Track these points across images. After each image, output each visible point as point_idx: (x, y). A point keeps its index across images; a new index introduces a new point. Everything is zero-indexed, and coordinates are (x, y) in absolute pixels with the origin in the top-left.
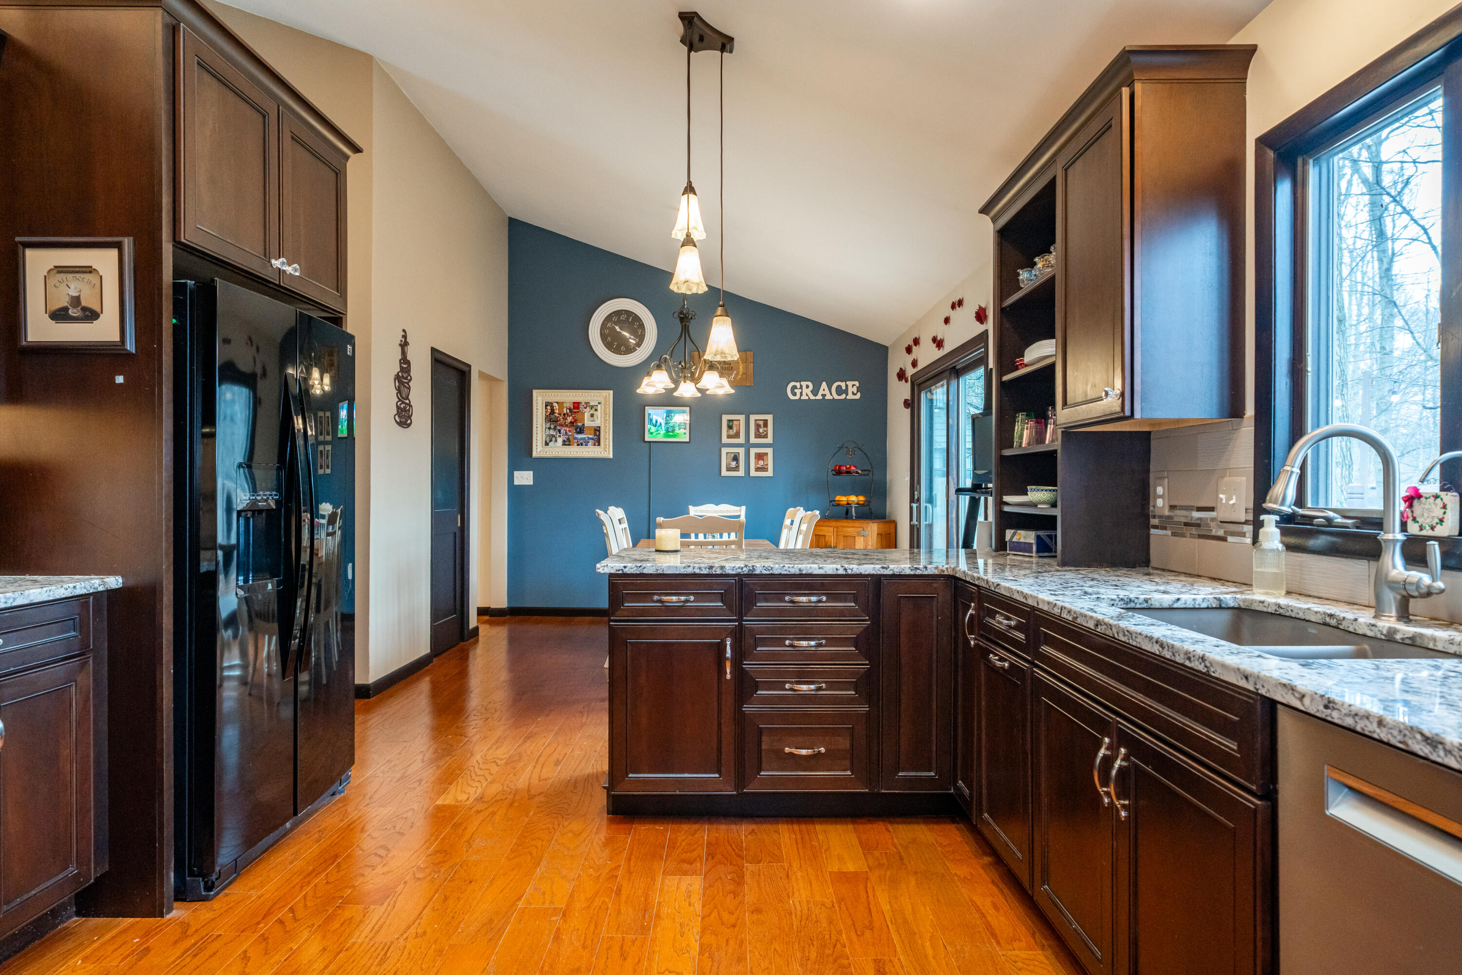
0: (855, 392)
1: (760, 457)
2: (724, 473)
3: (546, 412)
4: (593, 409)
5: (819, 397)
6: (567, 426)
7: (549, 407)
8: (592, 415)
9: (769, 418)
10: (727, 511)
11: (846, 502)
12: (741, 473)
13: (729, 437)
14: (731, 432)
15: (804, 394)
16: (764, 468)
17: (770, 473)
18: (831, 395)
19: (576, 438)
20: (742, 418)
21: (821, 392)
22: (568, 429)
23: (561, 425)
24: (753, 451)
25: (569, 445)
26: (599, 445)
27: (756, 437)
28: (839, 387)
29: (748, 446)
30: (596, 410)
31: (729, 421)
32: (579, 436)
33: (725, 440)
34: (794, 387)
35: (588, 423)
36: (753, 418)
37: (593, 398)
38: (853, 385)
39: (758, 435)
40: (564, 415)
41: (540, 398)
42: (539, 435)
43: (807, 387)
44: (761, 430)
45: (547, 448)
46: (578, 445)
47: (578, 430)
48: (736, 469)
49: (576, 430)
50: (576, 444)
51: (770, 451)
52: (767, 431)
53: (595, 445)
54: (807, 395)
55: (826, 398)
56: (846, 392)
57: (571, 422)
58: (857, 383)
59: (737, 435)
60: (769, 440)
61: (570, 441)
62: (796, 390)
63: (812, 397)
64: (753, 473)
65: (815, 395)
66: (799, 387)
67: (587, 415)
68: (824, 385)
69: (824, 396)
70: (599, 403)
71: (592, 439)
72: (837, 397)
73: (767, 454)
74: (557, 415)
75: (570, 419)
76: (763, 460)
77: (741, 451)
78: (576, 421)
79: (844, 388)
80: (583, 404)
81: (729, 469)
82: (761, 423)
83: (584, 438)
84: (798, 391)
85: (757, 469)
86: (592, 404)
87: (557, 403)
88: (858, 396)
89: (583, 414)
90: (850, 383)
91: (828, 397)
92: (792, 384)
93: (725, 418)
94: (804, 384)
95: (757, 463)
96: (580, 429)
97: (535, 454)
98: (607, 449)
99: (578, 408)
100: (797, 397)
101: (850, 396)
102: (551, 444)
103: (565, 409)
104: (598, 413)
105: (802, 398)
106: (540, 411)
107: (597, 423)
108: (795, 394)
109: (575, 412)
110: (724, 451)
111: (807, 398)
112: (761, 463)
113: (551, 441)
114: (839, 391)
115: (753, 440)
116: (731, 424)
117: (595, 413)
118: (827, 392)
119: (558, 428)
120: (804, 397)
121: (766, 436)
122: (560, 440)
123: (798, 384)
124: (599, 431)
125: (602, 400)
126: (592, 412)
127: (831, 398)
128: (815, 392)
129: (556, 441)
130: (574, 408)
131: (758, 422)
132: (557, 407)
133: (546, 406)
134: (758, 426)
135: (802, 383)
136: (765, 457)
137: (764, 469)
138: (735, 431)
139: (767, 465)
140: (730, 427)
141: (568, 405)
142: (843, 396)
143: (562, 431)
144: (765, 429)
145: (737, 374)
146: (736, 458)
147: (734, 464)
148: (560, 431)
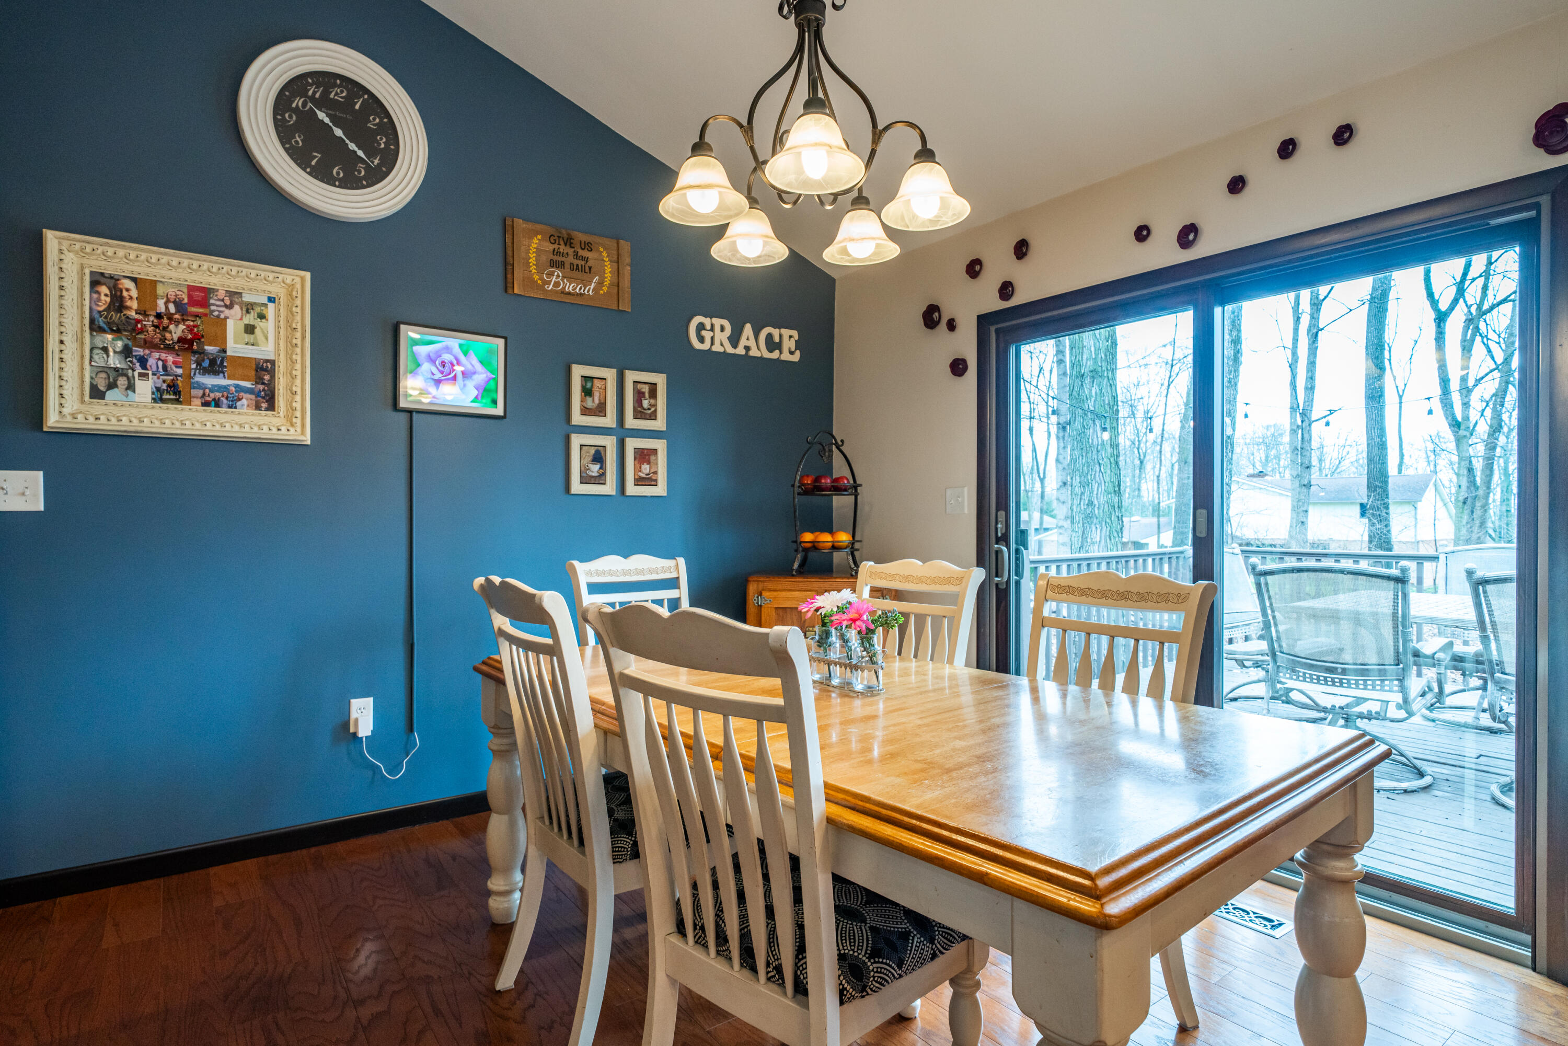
0: (793, 349)
1: (644, 456)
2: (577, 487)
3: (94, 302)
4: (253, 314)
5: (740, 351)
6: (169, 348)
7: (104, 290)
8: (250, 329)
9: (660, 380)
10: (651, 571)
11: (830, 544)
12: (609, 488)
13: (585, 411)
14: (590, 403)
15: (717, 342)
16: (650, 479)
17: (660, 490)
18: (759, 349)
19: (200, 386)
20: (610, 374)
21: (743, 342)
22: (170, 358)
23: (149, 345)
24: (632, 444)
25: (177, 401)
26: (271, 407)
27: (635, 418)
28: (769, 337)
29: (622, 433)
30: (262, 317)
31: (586, 378)
32: (210, 381)
33: (577, 418)
34: (701, 327)
35: (236, 346)
36: (631, 376)
37: (252, 284)
38: (791, 337)
39: (640, 414)
40: (159, 316)
41: (69, 257)
42: (71, 367)
43: (722, 329)
44: (645, 403)
45: (98, 407)
46: (206, 404)
47: (206, 364)
48: (600, 479)
49: (198, 363)
50: (198, 402)
51: (660, 446)
52: (655, 405)
53: (258, 407)
54: (722, 345)
55: (752, 353)
56: (778, 346)
57: (180, 340)
58: (795, 334)
59: (600, 410)
60: (660, 424)
61: (177, 392)
62: (704, 333)
63: (730, 350)
64: (632, 489)
65: (735, 346)
66: (708, 327)
67: (233, 328)
68: (748, 329)
69: (747, 348)
70: (271, 300)
71: (250, 391)
72: (767, 355)
73: (655, 451)
74: (133, 314)
75: (177, 331)
76: (649, 463)
77: (609, 443)
78: (198, 337)
79: (777, 339)
80: (221, 294)
81: (585, 480)
82: (646, 389)
83: (226, 388)
84: (707, 335)
85: (639, 481)
86: (247, 298)
87: (134, 280)
88: (796, 357)
89: (221, 323)
90: (786, 332)
91: (754, 352)
92: (697, 319)
93: (578, 371)
94: (718, 322)
95: (638, 469)
96: (213, 362)
97: (52, 420)
98: (298, 421)
99: (204, 303)
100: (706, 346)
101: (786, 356)
102: (110, 395)
103: (161, 304)
104: (269, 325)
105: (714, 349)
106: (72, 293)
107: (265, 350)
108: (701, 340)
109: (197, 316)
110: (577, 440)
111: (721, 350)
112: (646, 468)
113: (112, 386)
114: (772, 345)
115: (631, 422)
116: (589, 385)
117: (260, 324)
118: (752, 343)
119: (139, 351)
120: (717, 348)
121: (653, 416)
122: (145, 388)
123: (707, 322)
124: (272, 372)
125: (277, 290)
126: (250, 319)
127: (759, 355)
128: (734, 340)
129: (131, 387)
130: (193, 302)
131: (639, 386)
132: (134, 293)
133: (95, 284)
134: (639, 396)
135: (715, 320)
136: (652, 458)
137: (649, 481)
138: (597, 401)
139: (656, 473)
140: (587, 393)
141: (172, 292)
142: (775, 355)
143: (151, 362)
144: (652, 401)
145: (600, 284)
146: (599, 458)
147: (595, 469)
148: (143, 362)
